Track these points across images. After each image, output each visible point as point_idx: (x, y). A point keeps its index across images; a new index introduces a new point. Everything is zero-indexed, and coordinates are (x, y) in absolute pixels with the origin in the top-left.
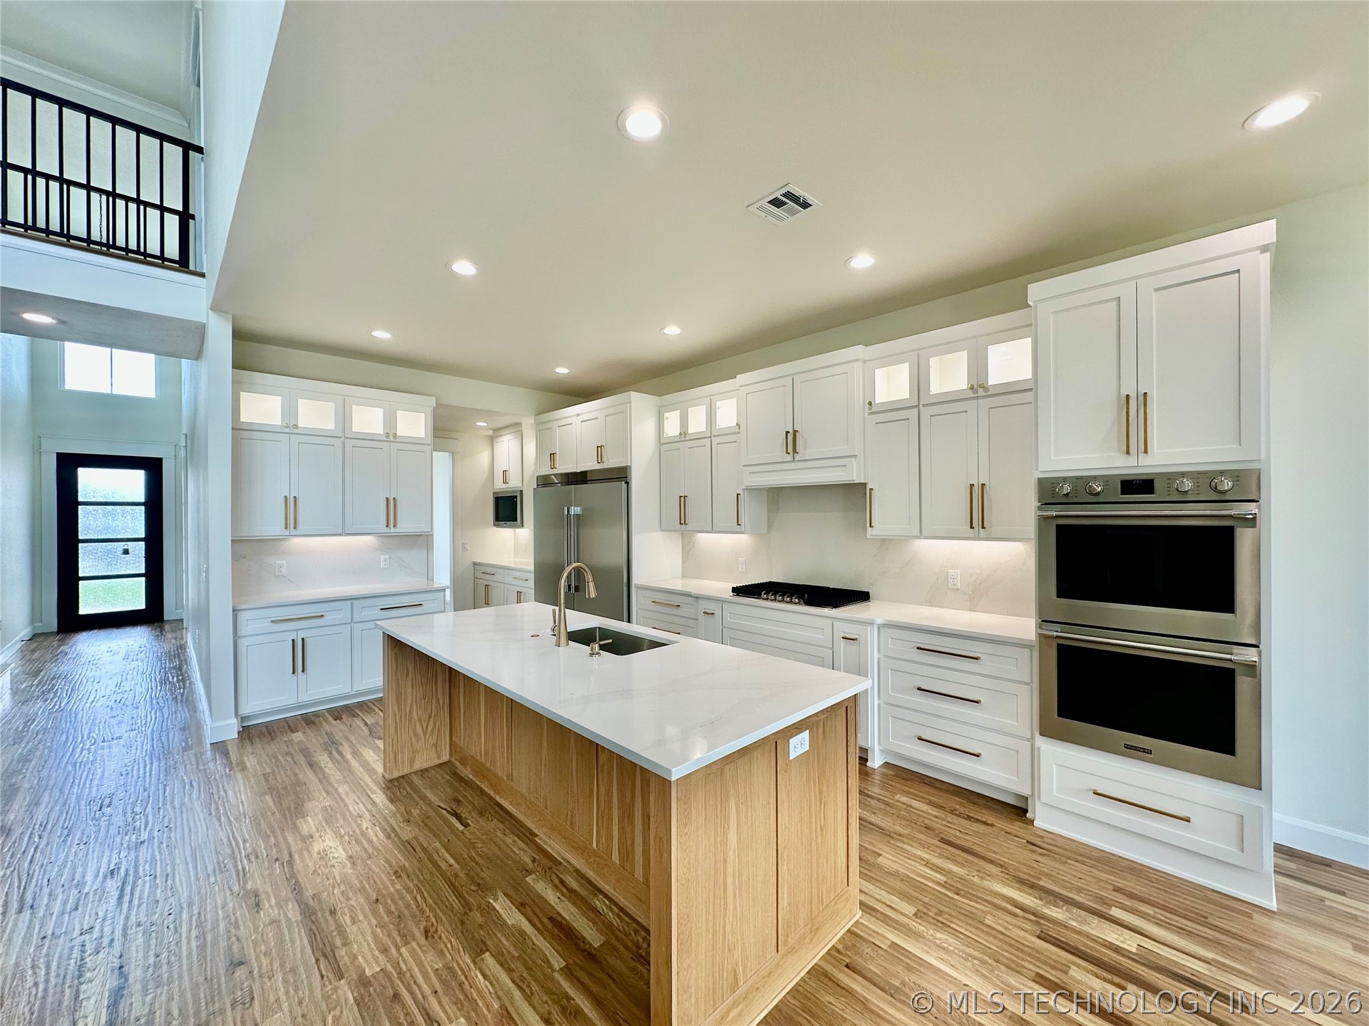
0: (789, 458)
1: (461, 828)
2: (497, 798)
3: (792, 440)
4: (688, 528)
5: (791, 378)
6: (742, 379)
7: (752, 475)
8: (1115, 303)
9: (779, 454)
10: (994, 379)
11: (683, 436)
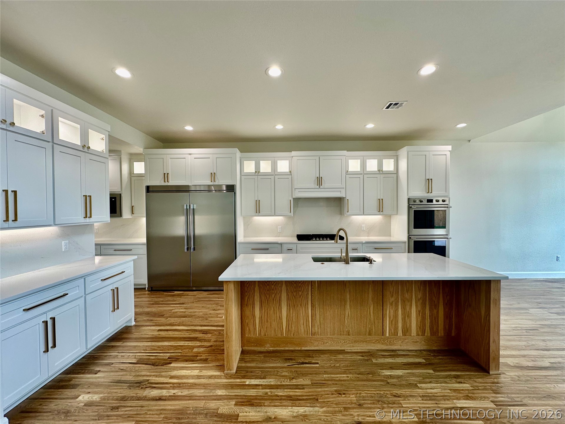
0: (318, 187)
1: (317, 365)
2: (303, 348)
3: (319, 181)
4: (260, 214)
5: (318, 157)
6: (294, 153)
7: (299, 192)
8: (425, 156)
9: (314, 185)
10: (385, 169)
11: (257, 173)
